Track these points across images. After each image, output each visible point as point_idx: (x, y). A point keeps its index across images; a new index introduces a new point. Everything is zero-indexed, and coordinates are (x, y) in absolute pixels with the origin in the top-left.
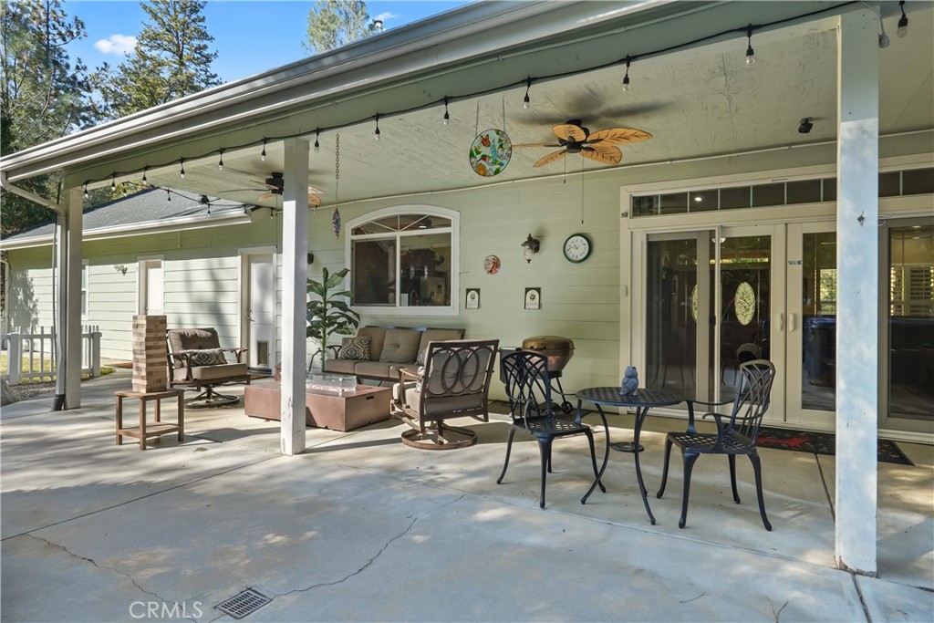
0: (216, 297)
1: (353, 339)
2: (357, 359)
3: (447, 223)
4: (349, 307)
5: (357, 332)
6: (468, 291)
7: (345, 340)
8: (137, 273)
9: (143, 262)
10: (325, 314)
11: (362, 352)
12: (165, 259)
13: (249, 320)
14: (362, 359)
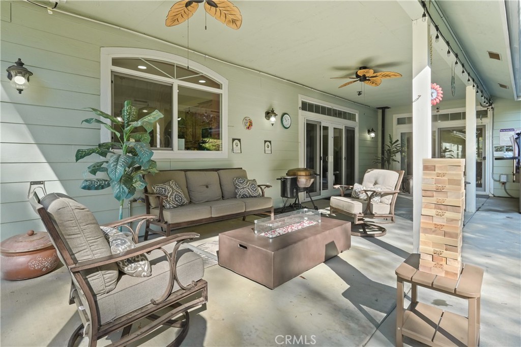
6: (233, 139)
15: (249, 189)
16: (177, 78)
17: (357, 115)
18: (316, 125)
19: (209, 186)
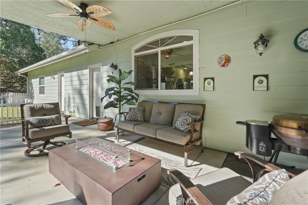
0: (80, 87)
1: (135, 109)
2: (136, 121)
3: (190, 38)
4: (134, 91)
5: (137, 104)
6: (205, 79)
7: (130, 109)
8: (57, 79)
9: (60, 74)
10: (120, 94)
11: (139, 117)
12: (65, 73)
13: (93, 97)
14: (139, 121)
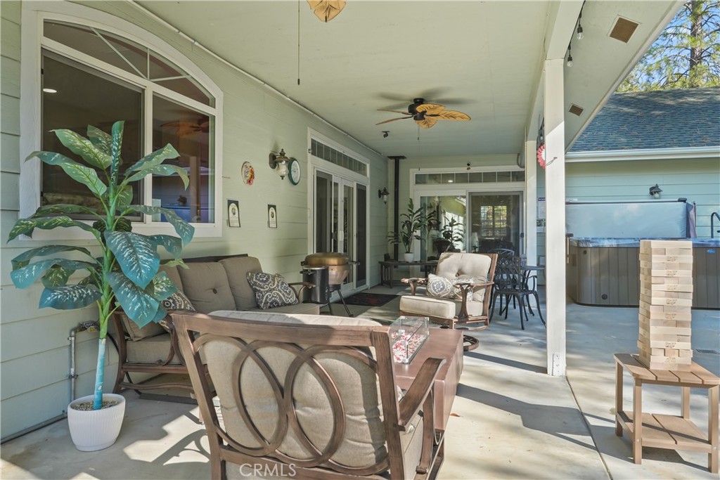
6: (229, 202)
15: (281, 292)
16: (151, 78)
17: (368, 166)
18: (326, 180)
19: (217, 290)
